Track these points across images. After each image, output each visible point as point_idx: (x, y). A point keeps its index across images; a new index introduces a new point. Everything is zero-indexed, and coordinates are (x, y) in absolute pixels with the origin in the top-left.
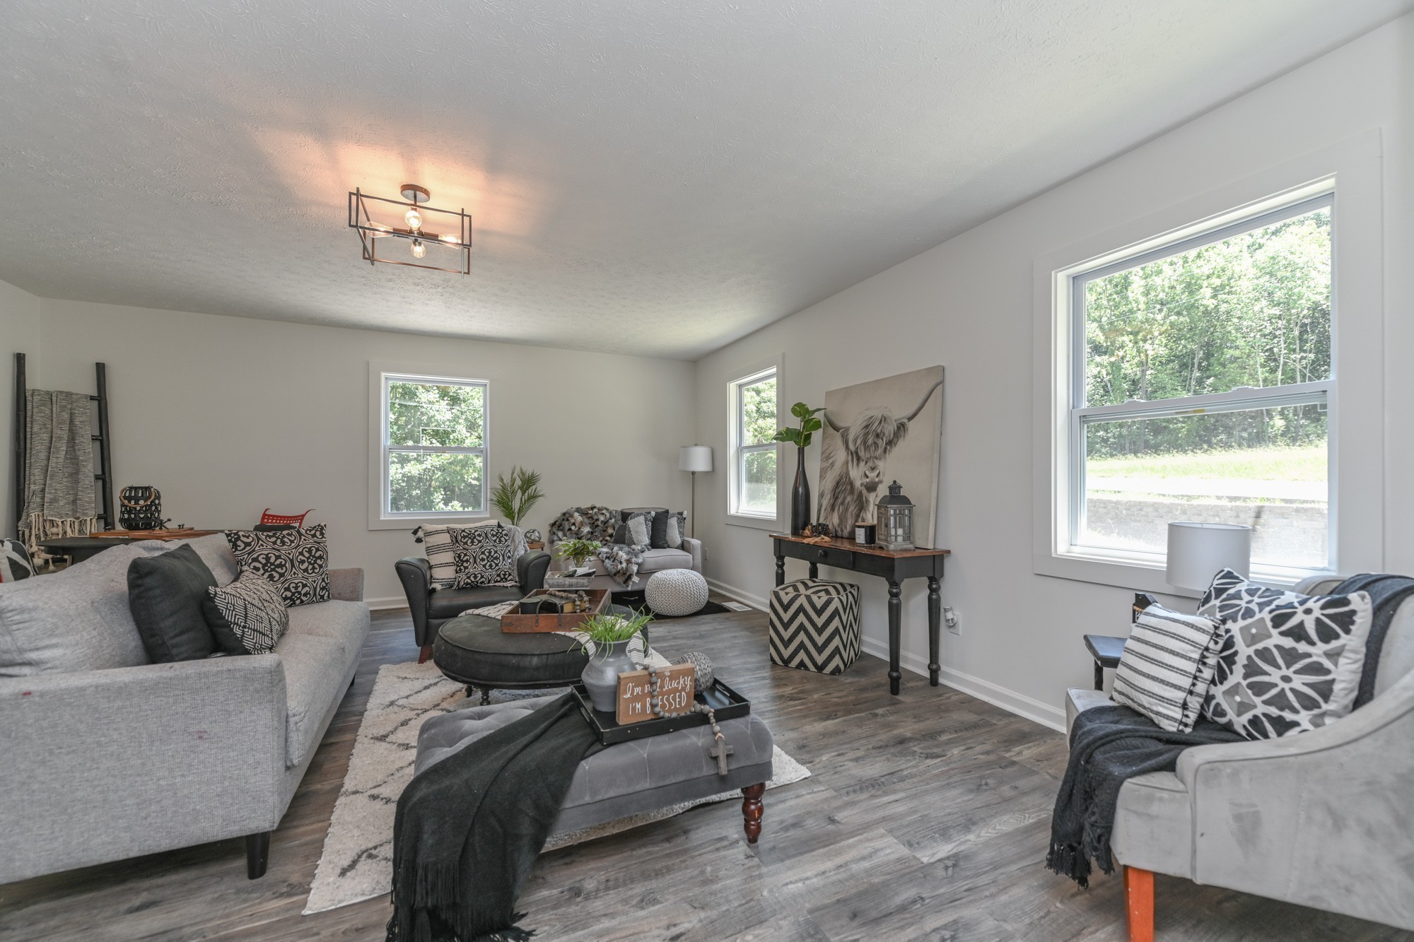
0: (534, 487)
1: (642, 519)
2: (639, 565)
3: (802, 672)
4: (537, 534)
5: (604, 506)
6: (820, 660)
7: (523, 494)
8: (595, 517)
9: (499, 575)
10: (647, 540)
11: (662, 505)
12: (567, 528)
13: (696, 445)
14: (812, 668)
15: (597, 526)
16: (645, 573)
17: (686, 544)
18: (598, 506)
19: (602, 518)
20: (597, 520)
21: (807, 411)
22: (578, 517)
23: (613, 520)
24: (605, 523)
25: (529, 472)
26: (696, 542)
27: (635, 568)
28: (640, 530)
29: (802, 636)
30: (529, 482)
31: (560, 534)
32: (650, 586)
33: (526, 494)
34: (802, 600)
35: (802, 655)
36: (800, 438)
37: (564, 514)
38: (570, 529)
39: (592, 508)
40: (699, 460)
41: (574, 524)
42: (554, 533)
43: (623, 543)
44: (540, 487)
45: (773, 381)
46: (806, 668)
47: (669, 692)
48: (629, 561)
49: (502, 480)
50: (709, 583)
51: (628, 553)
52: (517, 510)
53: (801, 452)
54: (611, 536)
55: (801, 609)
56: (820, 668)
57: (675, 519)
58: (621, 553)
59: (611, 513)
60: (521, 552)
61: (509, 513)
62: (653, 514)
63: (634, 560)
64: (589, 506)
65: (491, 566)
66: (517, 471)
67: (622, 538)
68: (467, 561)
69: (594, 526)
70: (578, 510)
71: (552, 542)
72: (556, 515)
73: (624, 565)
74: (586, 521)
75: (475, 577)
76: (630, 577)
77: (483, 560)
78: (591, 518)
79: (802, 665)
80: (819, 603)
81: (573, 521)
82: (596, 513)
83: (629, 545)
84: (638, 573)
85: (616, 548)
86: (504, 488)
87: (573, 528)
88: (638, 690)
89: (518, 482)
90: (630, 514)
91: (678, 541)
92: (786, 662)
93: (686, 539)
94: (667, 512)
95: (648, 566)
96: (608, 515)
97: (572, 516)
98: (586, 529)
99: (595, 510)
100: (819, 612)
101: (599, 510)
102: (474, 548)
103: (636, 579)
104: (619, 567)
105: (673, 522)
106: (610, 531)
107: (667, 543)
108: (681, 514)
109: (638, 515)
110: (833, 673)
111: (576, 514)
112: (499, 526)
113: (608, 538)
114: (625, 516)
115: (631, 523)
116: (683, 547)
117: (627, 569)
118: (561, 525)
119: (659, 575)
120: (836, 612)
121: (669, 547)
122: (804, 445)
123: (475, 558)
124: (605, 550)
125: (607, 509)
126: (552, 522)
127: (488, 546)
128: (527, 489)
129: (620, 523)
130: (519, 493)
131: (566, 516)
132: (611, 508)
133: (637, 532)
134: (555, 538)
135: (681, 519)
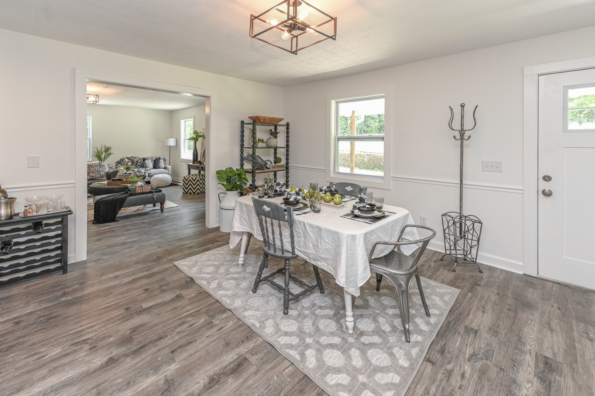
0: (110, 151)
1: (150, 160)
2: (149, 174)
3: (190, 194)
4: (111, 165)
5: (137, 156)
6: (194, 191)
7: (106, 153)
8: (133, 160)
9: (100, 176)
10: (152, 166)
11: (158, 156)
12: (122, 163)
13: (171, 138)
14: (193, 193)
15: (134, 163)
16: (150, 176)
17: (166, 167)
18: (134, 156)
19: (136, 160)
20: (134, 161)
21: (197, 133)
22: (127, 160)
23: (140, 161)
24: (137, 162)
25: (108, 146)
26: (169, 167)
27: (147, 175)
28: (149, 163)
29: (190, 186)
30: (107, 149)
31: (120, 165)
32: (152, 180)
33: (107, 153)
34: (190, 178)
35: (190, 191)
36: (195, 139)
37: (121, 159)
38: (124, 164)
39: (132, 157)
40: (172, 142)
41: (125, 162)
42: (117, 165)
43: (144, 167)
44: (112, 151)
45: (192, 121)
46: (191, 194)
47: (146, 189)
48: (145, 173)
49: (97, 149)
50: (172, 178)
51: (145, 170)
52: (103, 158)
53: (195, 143)
54: (139, 165)
55: (190, 180)
56: (194, 193)
57: (163, 160)
58: (142, 170)
59: (139, 158)
60: (107, 170)
61: (100, 159)
62: (154, 159)
63: (147, 172)
64: (131, 156)
65: (98, 174)
66: (103, 146)
67: (143, 166)
68: (90, 173)
69: (133, 162)
70: (127, 158)
71: (117, 168)
72: (118, 159)
73: (143, 174)
74: (130, 161)
75: (93, 177)
76: (145, 177)
77: (95, 172)
78: (132, 160)
79: (190, 193)
80: (194, 179)
81: (125, 161)
82: (133, 159)
83: (145, 168)
84: (148, 176)
85: (140, 169)
86: (98, 151)
87: (125, 163)
88: (139, 188)
89: (104, 149)
90: (146, 159)
91: (164, 166)
92: (187, 193)
93: (166, 166)
94: (160, 158)
95: (151, 174)
96: (138, 159)
97: (124, 160)
98: (130, 164)
99: (133, 158)
100: (194, 181)
101: (135, 157)
102: (93, 169)
103: (147, 177)
104: (142, 174)
105: (162, 161)
106: (139, 164)
107: (159, 167)
108: (165, 158)
109: (149, 159)
110: (197, 194)
111: (126, 159)
112: (99, 163)
113: (138, 166)
114: (144, 159)
115: (146, 161)
116: (165, 168)
117: (144, 175)
118: (120, 162)
119: (155, 176)
120: (198, 180)
121: (160, 168)
122: (196, 141)
123: (93, 172)
124: (137, 169)
125: (138, 157)
126: (117, 161)
127: (97, 168)
128: (107, 151)
129: (142, 161)
130: (104, 153)
131: (122, 160)
132: (139, 157)
133: (148, 164)
134: (118, 166)
135: (165, 160)
